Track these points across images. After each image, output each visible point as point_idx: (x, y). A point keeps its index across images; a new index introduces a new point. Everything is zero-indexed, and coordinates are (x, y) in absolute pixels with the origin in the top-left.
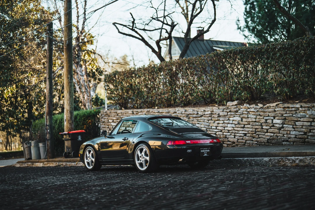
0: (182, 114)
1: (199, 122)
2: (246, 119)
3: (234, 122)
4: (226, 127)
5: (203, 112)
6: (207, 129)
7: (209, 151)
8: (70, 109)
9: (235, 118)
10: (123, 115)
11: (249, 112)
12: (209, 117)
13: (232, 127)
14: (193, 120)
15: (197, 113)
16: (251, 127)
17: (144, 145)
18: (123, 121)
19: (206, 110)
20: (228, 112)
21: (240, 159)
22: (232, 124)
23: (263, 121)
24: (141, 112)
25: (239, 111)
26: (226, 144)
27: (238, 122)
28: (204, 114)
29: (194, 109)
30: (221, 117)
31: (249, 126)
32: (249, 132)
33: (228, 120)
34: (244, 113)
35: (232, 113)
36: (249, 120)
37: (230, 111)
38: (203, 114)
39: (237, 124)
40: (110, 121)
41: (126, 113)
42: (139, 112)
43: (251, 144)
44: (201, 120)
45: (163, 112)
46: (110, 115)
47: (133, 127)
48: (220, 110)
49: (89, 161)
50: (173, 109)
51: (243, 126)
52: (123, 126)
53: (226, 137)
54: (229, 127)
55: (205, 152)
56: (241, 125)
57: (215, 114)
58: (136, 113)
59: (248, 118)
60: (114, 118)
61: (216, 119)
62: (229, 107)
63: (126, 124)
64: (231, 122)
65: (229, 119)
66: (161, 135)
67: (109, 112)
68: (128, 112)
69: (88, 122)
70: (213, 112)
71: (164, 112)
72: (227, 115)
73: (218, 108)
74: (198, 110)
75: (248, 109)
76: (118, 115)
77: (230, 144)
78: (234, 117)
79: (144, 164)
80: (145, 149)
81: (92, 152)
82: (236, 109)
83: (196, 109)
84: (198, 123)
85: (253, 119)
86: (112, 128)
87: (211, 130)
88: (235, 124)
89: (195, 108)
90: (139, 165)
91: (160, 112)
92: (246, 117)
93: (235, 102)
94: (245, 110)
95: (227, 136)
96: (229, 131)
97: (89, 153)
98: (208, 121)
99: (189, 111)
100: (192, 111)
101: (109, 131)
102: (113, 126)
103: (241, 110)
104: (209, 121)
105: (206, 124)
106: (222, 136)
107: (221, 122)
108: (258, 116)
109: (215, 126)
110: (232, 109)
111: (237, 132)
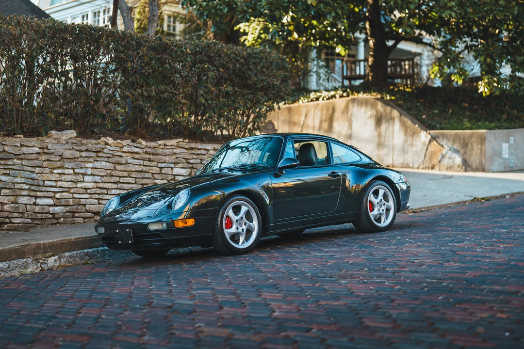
2: (124, 166)
3: (96, 172)
4: (81, 181)
9: (97, 164)
11: (124, 153)
17: (383, 183)
23: (156, 170)
26: (83, 218)
36: (131, 168)
48: (66, 146)
54: (89, 182)
57: (53, 153)
64: (90, 171)
65: (84, 166)
74: (3, 143)
84: (4, 174)
85: (137, 166)
96: (86, 189)
105: (28, 174)
106: (72, 201)
107: (68, 172)
108: (146, 160)
109: (53, 179)
110: (90, 146)
111: (106, 193)
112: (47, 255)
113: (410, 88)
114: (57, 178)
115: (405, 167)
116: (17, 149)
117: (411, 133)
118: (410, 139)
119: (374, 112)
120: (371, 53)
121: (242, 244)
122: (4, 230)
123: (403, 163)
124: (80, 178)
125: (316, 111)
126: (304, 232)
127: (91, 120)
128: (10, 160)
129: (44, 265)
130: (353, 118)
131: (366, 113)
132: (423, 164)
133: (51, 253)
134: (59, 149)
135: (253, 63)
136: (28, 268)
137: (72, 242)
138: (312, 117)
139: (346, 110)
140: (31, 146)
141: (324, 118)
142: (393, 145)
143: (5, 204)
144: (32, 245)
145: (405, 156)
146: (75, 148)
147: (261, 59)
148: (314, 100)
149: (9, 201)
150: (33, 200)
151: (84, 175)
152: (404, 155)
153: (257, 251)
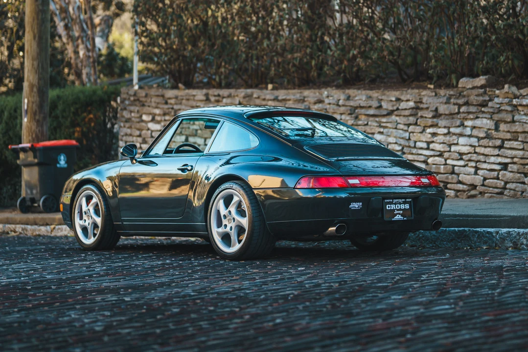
0: (338, 105)
1: (382, 130)
2: (508, 125)
3: (475, 132)
4: (454, 144)
5: (395, 103)
6: (403, 148)
7: (407, 206)
8: (38, 83)
9: (478, 123)
10: (181, 104)
11: (515, 106)
12: (411, 115)
13: (471, 146)
14: (367, 124)
15: (378, 105)
16: (521, 147)
17: (235, 186)
18: (181, 119)
19: (403, 98)
20: (460, 106)
21: (489, 230)
22: (470, 136)
24: (229, 96)
25: (490, 104)
26: (454, 190)
27: (486, 132)
28: (398, 109)
29: (370, 93)
30: (443, 117)
31: (515, 144)
32: (515, 160)
33: (459, 126)
34: (503, 108)
35: (472, 109)
36: (517, 127)
37: (467, 104)
38: (395, 108)
39: (483, 138)
40: (145, 117)
41: (187, 97)
42: (224, 97)
43: (520, 193)
44: (389, 125)
45: (288, 98)
46: (146, 101)
47: (206, 136)
48: (441, 100)
49: (87, 224)
50: (315, 93)
51: (498, 143)
52: (181, 133)
53: (453, 173)
54: (463, 145)
55: (398, 210)
56: (493, 141)
57: (427, 108)
58: (217, 98)
59: (513, 121)
60: (157, 111)
61: (430, 122)
62: (465, 93)
63: (189, 128)
64: (468, 131)
65: (462, 125)
66: (281, 160)
67: (144, 94)
68: (194, 96)
69: (85, 118)
70: (421, 102)
71: (289, 100)
72: (459, 113)
73: (434, 94)
74: (380, 98)
75: (515, 98)
76: (166, 103)
77: (464, 191)
78: (477, 118)
79: (234, 237)
80: (239, 196)
81: (94, 200)
82: (481, 98)
83: (375, 94)
84: (379, 133)
86: (150, 136)
87: (414, 151)
88: (479, 139)
89: (374, 91)
90: (220, 239)
91: (280, 98)
92: (509, 120)
93: (480, 80)
94: (506, 100)
95: (456, 168)
96: (461, 154)
97: (88, 203)
98: (406, 128)
99: (357, 98)
100: (364, 98)
101: (143, 146)
102: (152, 131)
103: (496, 100)
104: (411, 127)
105: (401, 134)
106: (444, 168)
107: (441, 131)
109: (424, 140)
110: (472, 98)
111: (483, 160)
114: (430, 138)
116: (391, 104)
124: (454, 139)
128: (385, 117)
134: (434, 103)
146: (453, 101)
151: (459, 135)
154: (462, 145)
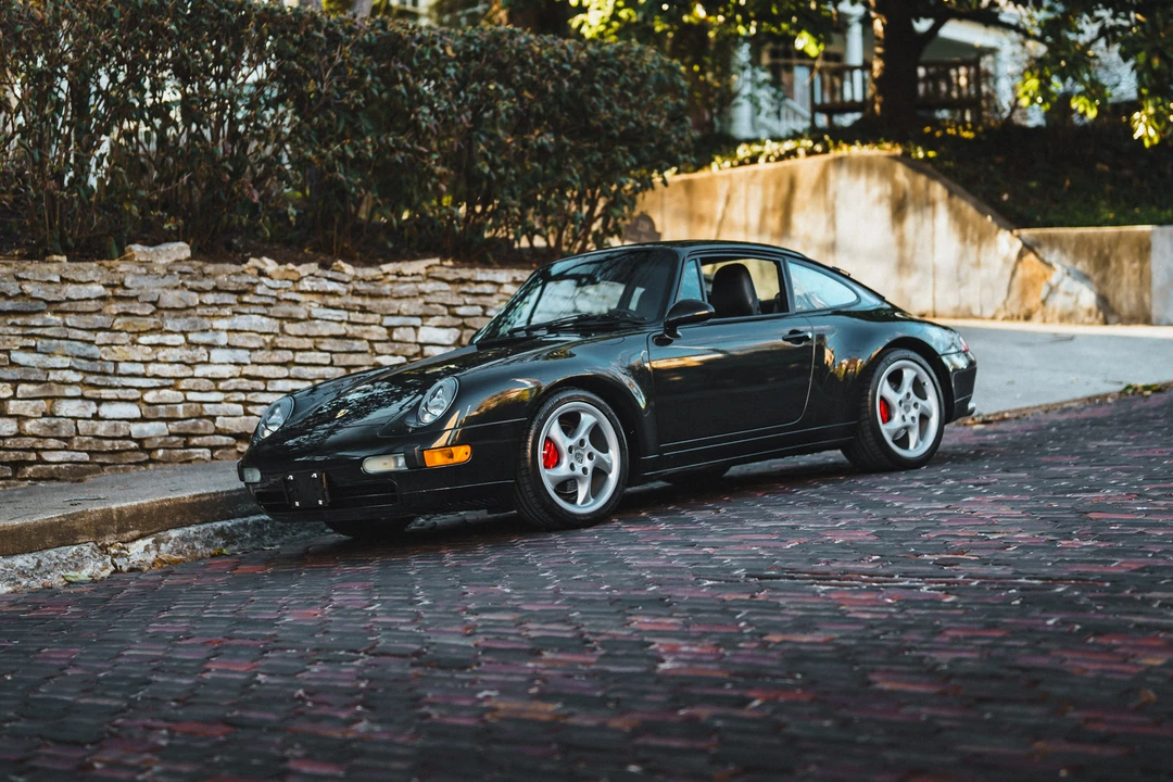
2: (303, 324)
3: (238, 340)
4: (203, 363)
9: (241, 322)
12: (97, 312)
17: (912, 355)
19: (72, 276)
23: (378, 333)
26: (209, 447)
36: (320, 328)
39: (256, 350)
49: (578, 471)
51: (288, 356)
53: (202, 415)
54: (221, 364)
56: (280, 353)
57: (136, 298)
59: (311, 319)
62: (209, 270)
64: (223, 339)
65: (211, 327)
74: (21, 276)
75: (298, 280)
77: (228, 447)
78: (237, 314)
79: (916, 432)
80: (917, 369)
81: (590, 419)
82: (244, 280)
84: (24, 349)
85: (335, 325)
87: (116, 381)
88: (250, 351)
90: (892, 440)
96: (216, 381)
98: (89, 336)
105: (80, 348)
106: (184, 408)
107: (172, 340)
108: (354, 311)
109: (139, 359)
110: (223, 278)
111: (262, 387)
112: (128, 535)
113: (970, 131)
114: (148, 355)
115: (964, 317)
116: (52, 288)
117: (976, 237)
118: (972, 250)
119: (889, 190)
120: (879, 50)
121: (584, 503)
122: (26, 479)
123: (957, 309)
124: (201, 354)
125: (752, 187)
126: (727, 474)
127: (225, 218)
128: (37, 315)
129: (121, 560)
130: (838, 203)
131: (868, 190)
132: (1005, 308)
133: (136, 533)
134: (151, 287)
135: (602, 76)
136: (83, 568)
137: (185, 504)
138: (742, 201)
139: (822, 183)
140: (84, 280)
141: (770, 204)
142: (934, 266)
143: (27, 418)
144: (91, 513)
145: (963, 291)
146: (189, 283)
147: (621, 69)
148: (747, 161)
149: (36, 413)
150: (93, 408)
151: (210, 346)
152: (960, 287)
153: (620, 520)
154: (219, 364)
